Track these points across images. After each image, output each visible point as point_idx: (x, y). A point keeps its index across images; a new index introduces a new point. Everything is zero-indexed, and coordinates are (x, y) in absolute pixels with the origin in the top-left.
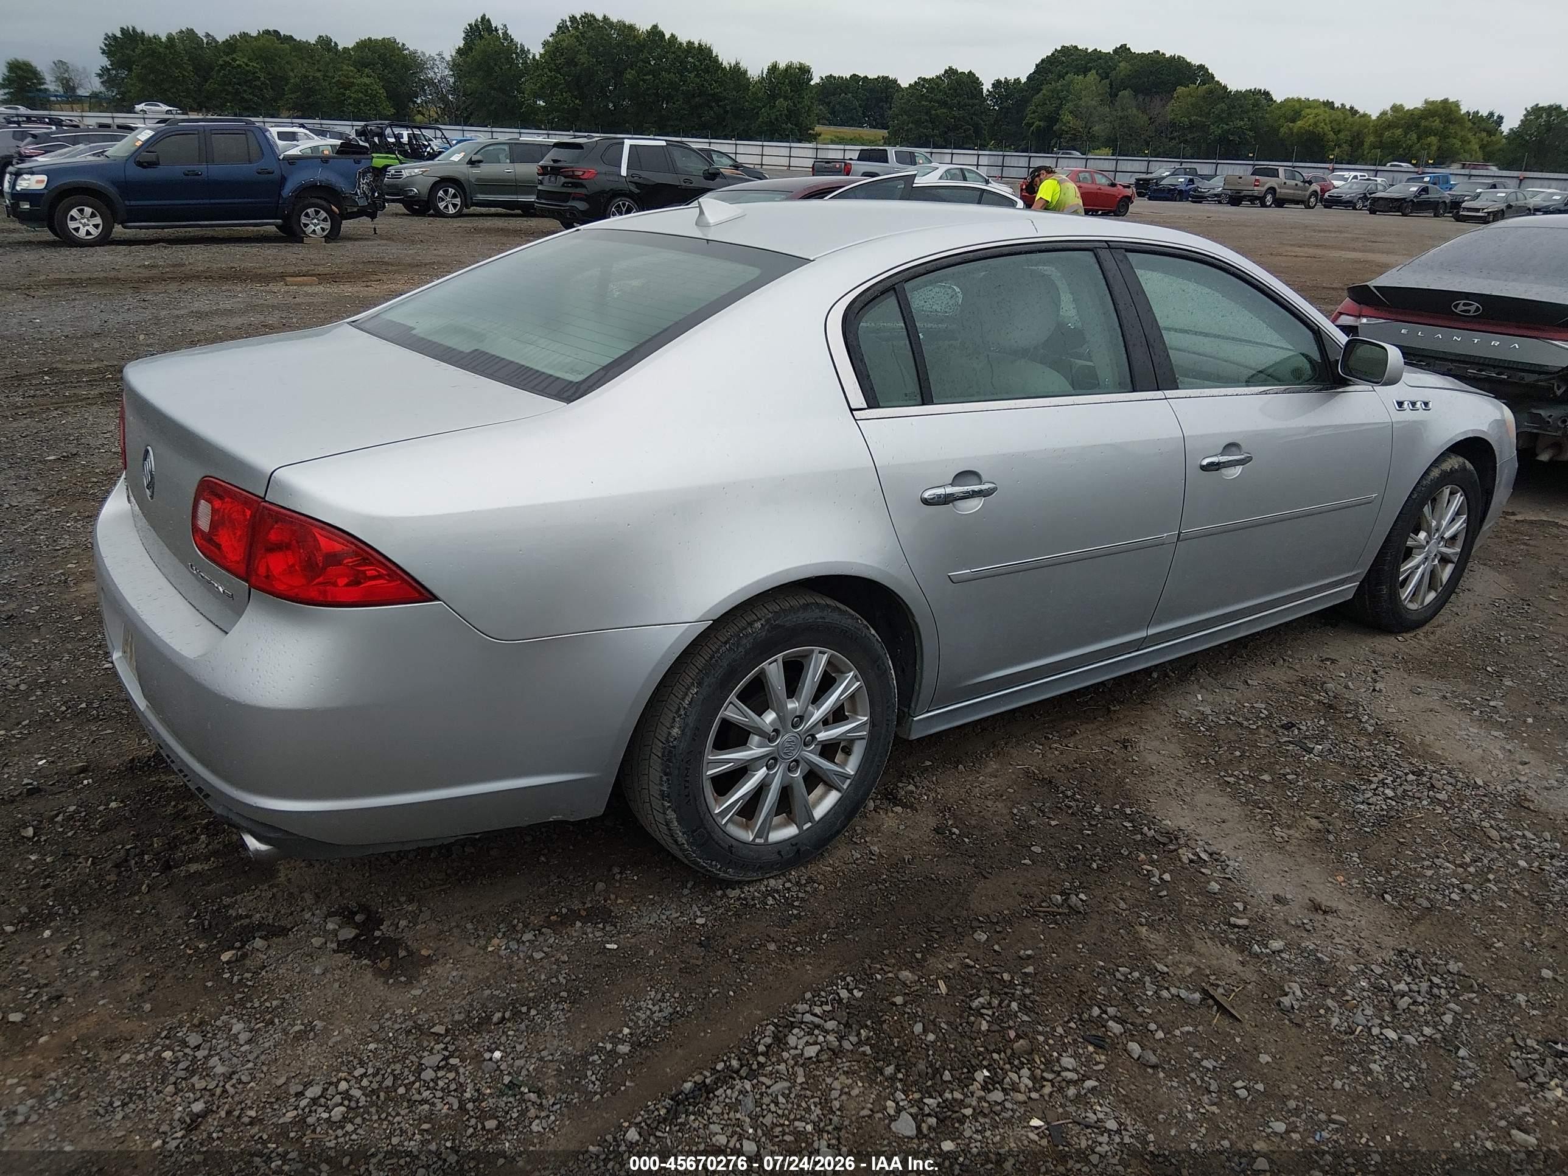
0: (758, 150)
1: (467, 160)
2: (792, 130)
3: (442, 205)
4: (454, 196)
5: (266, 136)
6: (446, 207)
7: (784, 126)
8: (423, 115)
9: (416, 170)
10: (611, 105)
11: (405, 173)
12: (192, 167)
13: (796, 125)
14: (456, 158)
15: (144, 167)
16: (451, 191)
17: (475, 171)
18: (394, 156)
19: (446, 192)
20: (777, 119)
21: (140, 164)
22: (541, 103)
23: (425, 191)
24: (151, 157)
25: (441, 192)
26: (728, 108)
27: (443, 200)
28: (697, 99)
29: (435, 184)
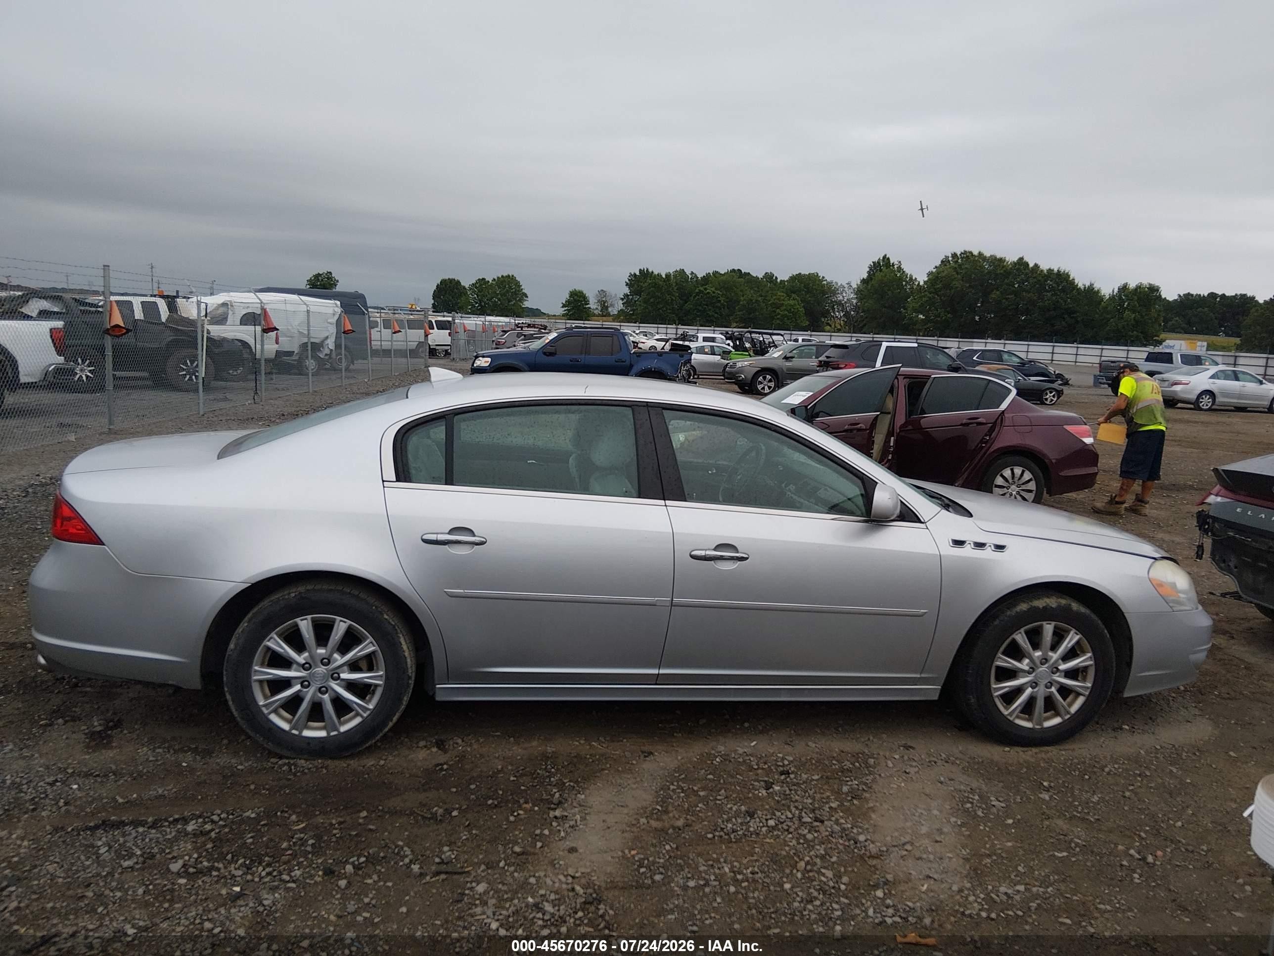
0: (1074, 351)
1: (783, 356)
2: (1137, 337)
3: (760, 387)
4: (770, 381)
5: (625, 339)
6: (763, 388)
7: (1130, 333)
8: (830, 326)
9: (746, 363)
10: (977, 318)
11: (739, 365)
12: (574, 357)
13: (1141, 333)
14: (776, 355)
15: (547, 356)
16: (769, 377)
17: (788, 364)
18: (747, 353)
19: (765, 378)
20: (1124, 327)
21: (545, 353)
22: (921, 316)
23: (750, 376)
24: (552, 349)
25: (761, 378)
26: (1079, 319)
27: (762, 383)
28: (1051, 313)
29: (758, 372)
